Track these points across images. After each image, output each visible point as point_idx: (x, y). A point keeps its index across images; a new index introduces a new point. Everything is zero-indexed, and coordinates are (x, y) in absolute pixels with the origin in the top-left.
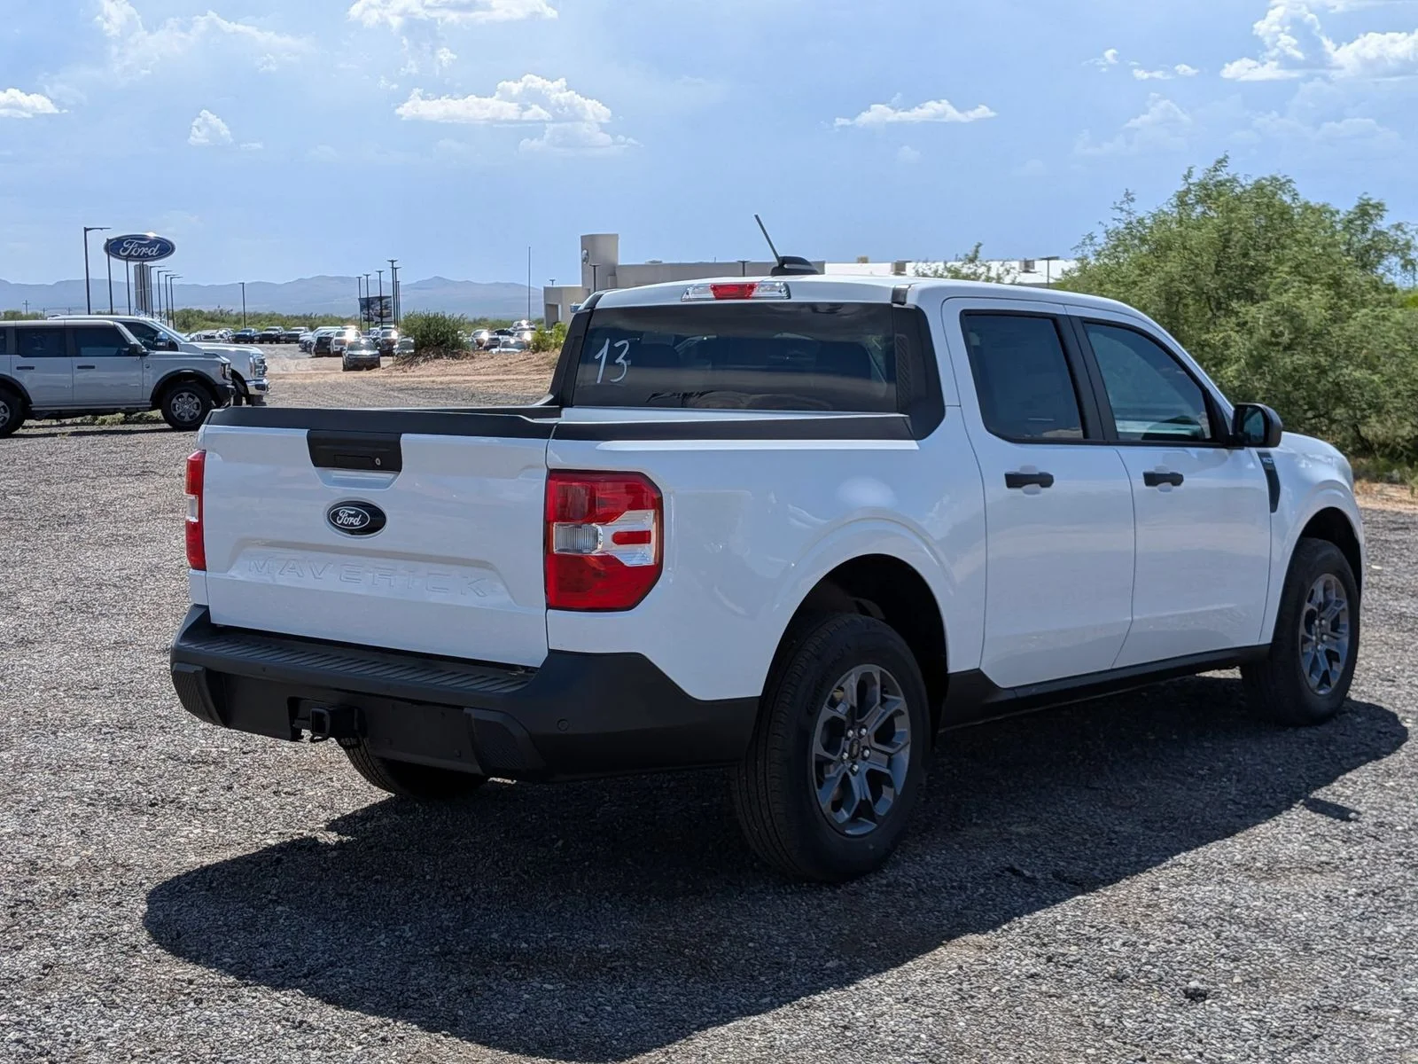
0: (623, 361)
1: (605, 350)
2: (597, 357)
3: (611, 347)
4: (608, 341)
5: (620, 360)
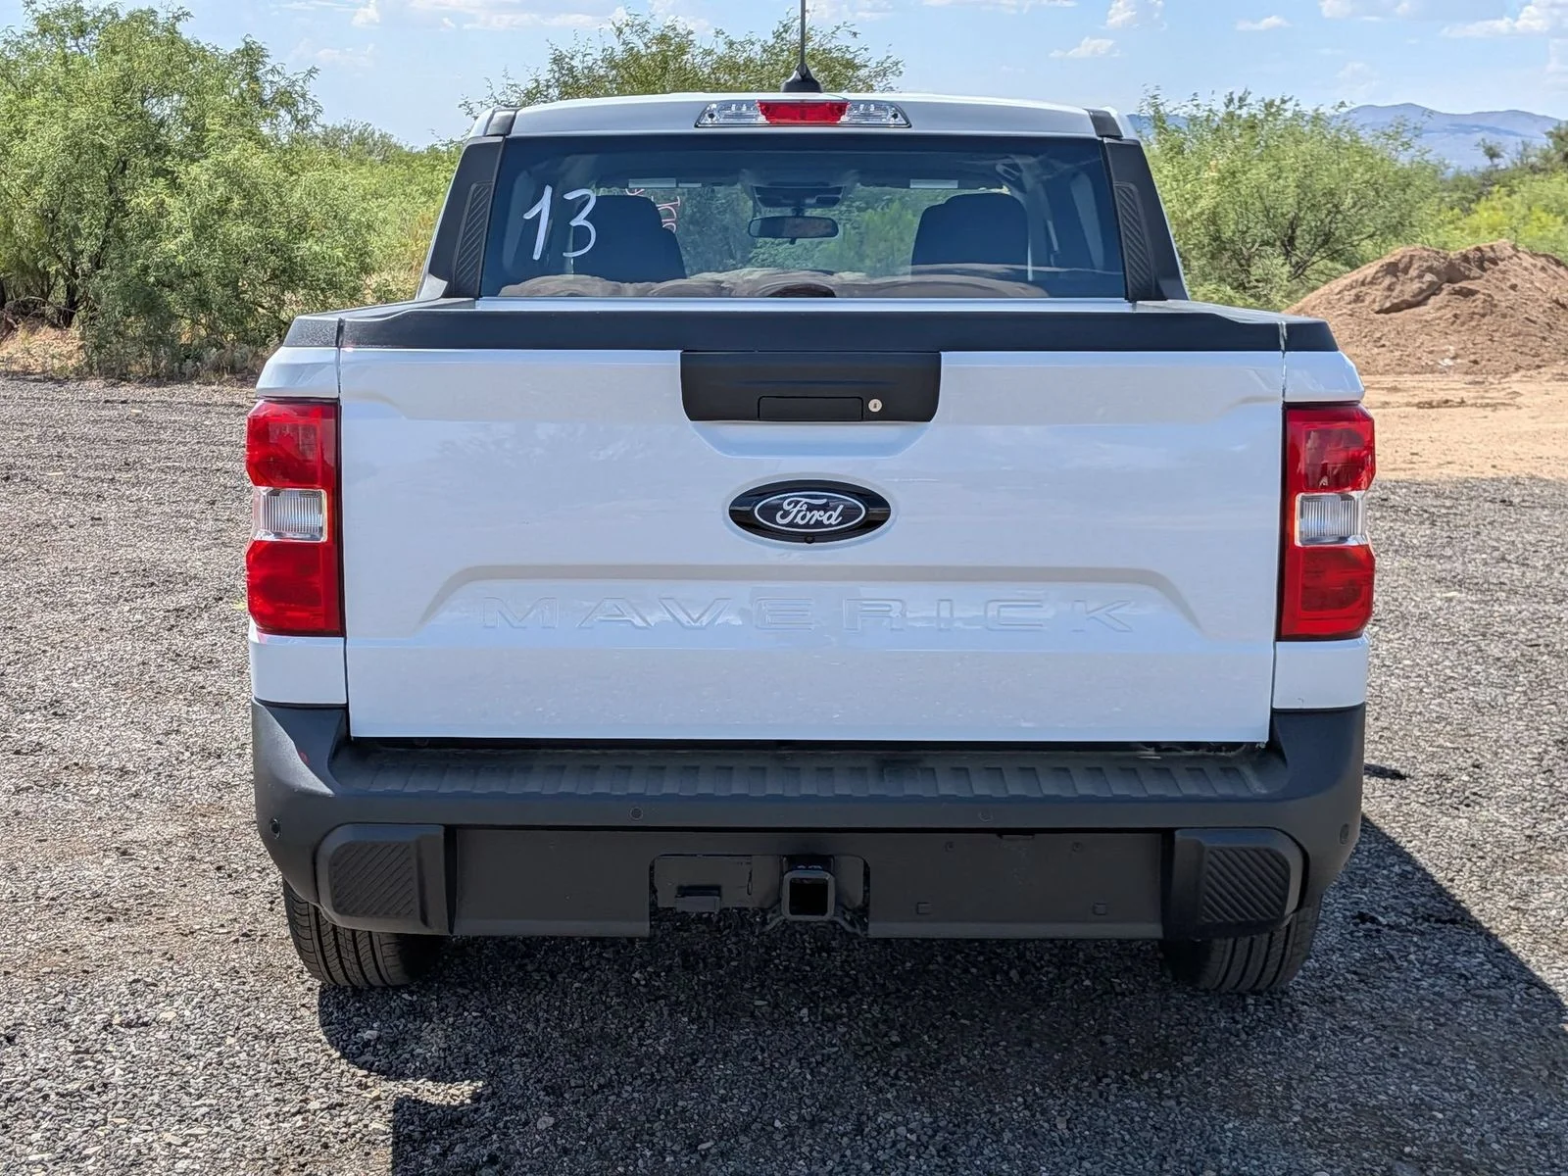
0: (586, 223)
1: (544, 206)
2: (528, 216)
4: (548, 191)
5: (580, 221)
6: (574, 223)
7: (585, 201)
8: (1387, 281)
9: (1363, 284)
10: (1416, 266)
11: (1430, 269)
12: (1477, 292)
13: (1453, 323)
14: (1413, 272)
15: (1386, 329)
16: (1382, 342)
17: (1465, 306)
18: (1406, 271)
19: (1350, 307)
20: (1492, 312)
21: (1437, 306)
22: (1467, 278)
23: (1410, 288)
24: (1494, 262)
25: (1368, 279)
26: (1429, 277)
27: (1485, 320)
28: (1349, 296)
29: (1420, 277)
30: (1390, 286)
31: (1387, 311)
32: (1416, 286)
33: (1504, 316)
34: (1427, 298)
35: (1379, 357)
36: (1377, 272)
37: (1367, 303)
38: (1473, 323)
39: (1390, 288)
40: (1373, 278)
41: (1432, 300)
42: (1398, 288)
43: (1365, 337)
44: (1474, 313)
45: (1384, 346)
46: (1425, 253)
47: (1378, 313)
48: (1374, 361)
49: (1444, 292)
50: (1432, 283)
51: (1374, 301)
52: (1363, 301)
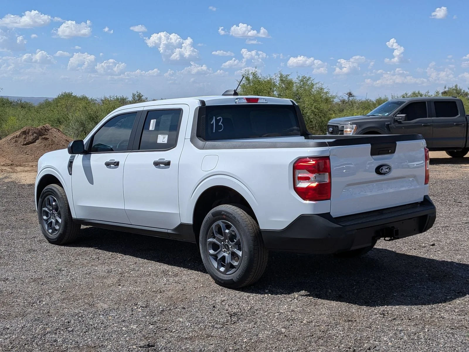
0: (221, 124)
1: (214, 121)
2: (212, 123)
3: (216, 119)
4: (214, 117)
5: (220, 124)
6: (219, 124)
7: (220, 119)
8: (24, 136)
9: (16, 137)
10: (31, 132)
11: (35, 133)
12: (48, 138)
13: (45, 147)
14: (30, 134)
15: (27, 150)
16: (27, 153)
17: (46, 142)
18: (28, 133)
19: (15, 144)
20: (54, 144)
21: (39, 142)
22: (44, 135)
23: (31, 138)
24: (48, 130)
25: (18, 136)
26: (35, 135)
27: (53, 146)
28: (13, 141)
29: (33, 135)
30: (25, 137)
31: (26, 145)
32: (32, 137)
33: (57, 145)
34: (36, 140)
35: (28, 157)
36: (20, 134)
37: (19, 142)
38: (50, 147)
39: (25, 138)
40: (19, 135)
41: (37, 141)
42: (27, 138)
43: (22, 152)
44: (49, 144)
45: (28, 154)
46: (32, 128)
47: (23, 145)
48: (28, 158)
49: (40, 139)
50: (36, 136)
51: (21, 142)
52: (18, 142)
